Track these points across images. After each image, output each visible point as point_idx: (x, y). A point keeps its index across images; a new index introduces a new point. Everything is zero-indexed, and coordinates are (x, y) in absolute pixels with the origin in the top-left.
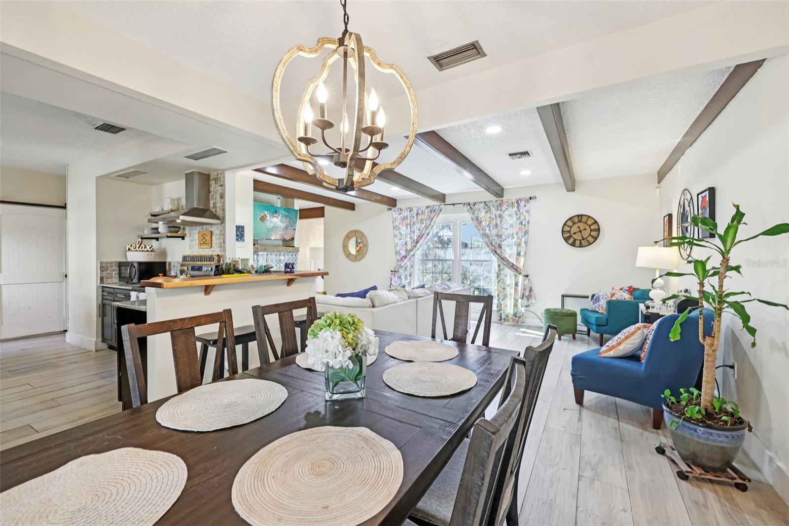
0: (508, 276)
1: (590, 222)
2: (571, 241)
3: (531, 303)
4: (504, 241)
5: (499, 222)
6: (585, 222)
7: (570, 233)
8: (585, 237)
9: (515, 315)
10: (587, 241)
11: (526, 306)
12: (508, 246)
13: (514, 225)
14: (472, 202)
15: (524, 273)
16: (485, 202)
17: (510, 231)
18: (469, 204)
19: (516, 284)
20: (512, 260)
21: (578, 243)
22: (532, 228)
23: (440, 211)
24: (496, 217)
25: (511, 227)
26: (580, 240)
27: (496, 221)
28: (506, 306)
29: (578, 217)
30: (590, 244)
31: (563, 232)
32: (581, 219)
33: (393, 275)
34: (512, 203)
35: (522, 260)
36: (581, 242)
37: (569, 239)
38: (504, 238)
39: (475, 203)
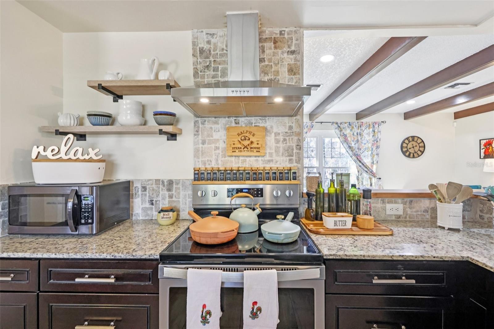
0: (364, 179)
1: (419, 141)
2: (407, 154)
4: (363, 153)
5: (359, 138)
6: (416, 141)
7: (407, 148)
8: (416, 151)
10: (417, 153)
12: (365, 156)
13: (370, 141)
14: (339, 122)
15: (378, 177)
16: (349, 123)
17: (367, 146)
18: (337, 123)
21: (412, 155)
22: (381, 144)
23: (312, 127)
24: (357, 134)
25: (368, 142)
29: (412, 138)
30: (419, 156)
31: (401, 147)
32: (414, 139)
34: (369, 124)
35: (375, 167)
36: (414, 155)
37: (407, 152)
38: (364, 150)
39: (342, 123)
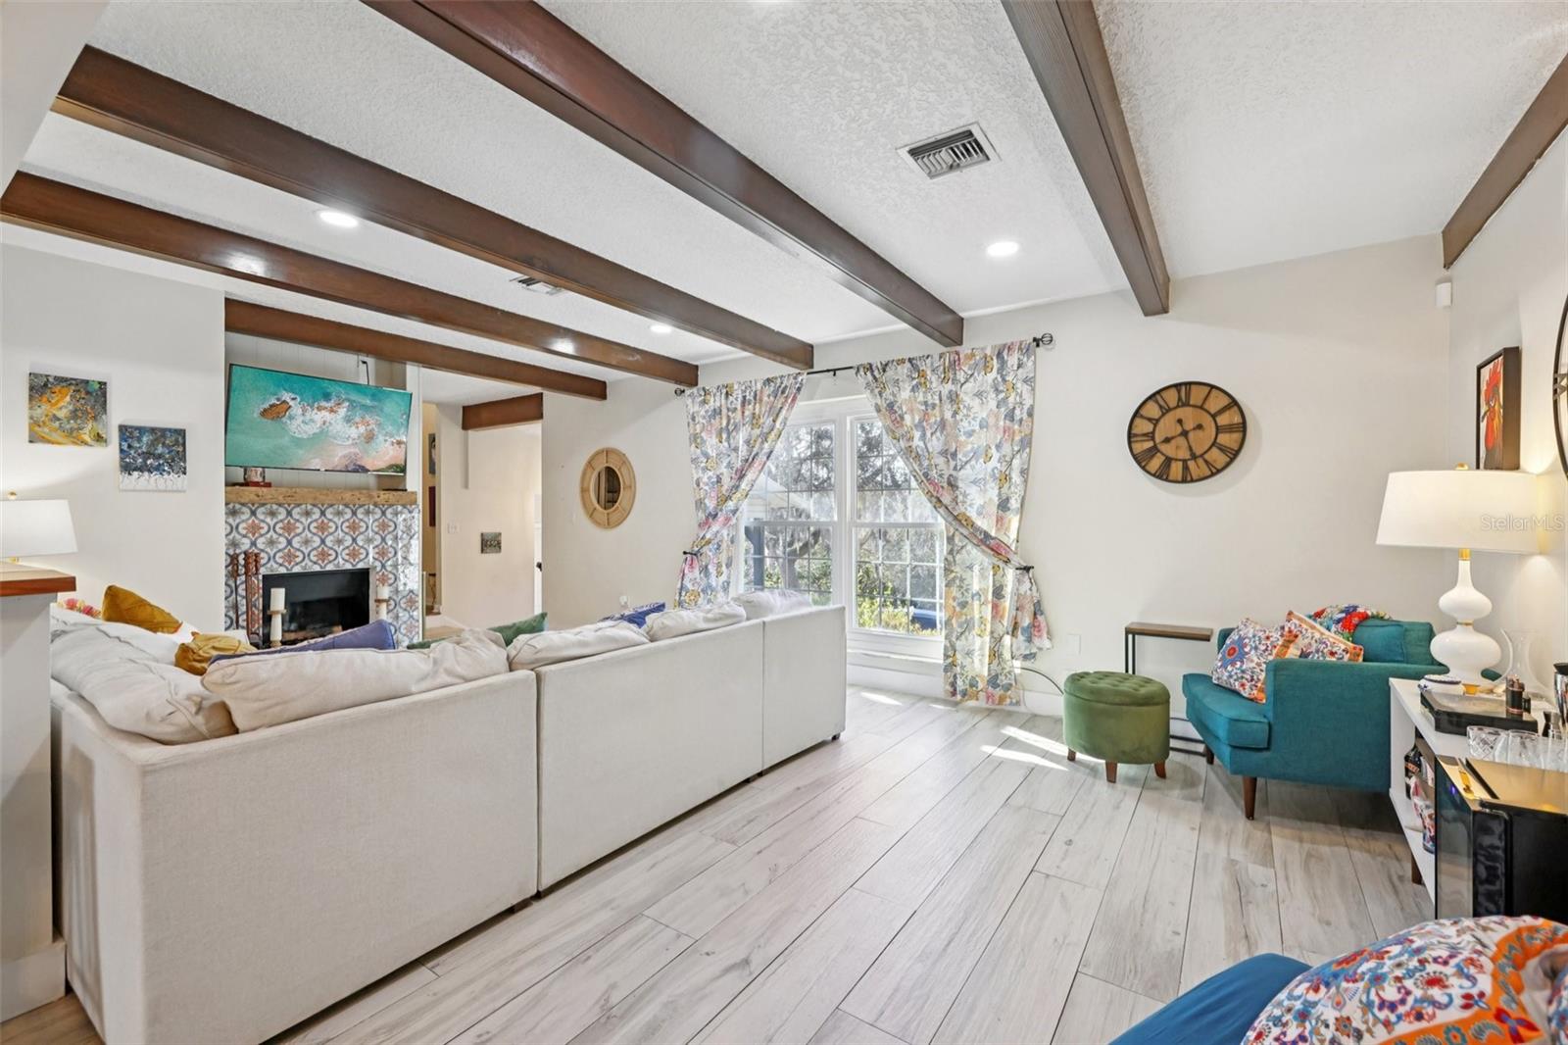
0: (976, 568)
1: (1216, 403)
2: (1156, 463)
3: (1040, 649)
4: (962, 467)
5: (948, 415)
6: (1199, 404)
7: (1153, 439)
8: (1198, 452)
9: (993, 681)
10: (1206, 462)
11: (1026, 657)
12: (975, 482)
13: (992, 421)
14: (876, 362)
15: (1016, 560)
16: (910, 360)
17: (981, 439)
18: (871, 368)
19: (998, 592)
20: (985, 524)
21: (1176, 469)
22: (1043, 429)
23: (799, 389)
24: (941, 400)
25: (981, 427)
26: (1185, 461)
27: (942, 412)
28: (969, 653)
29: (1179, 392)
30: (1215, 472)
31: (1131, 436)
32: (1188, 395)
33: (689, 562)
34: (986, 358)
35: (1014, 521)
36: (1186, 468)
37: (1153, 456)
38: (964, 459)
39: (886, 365)
